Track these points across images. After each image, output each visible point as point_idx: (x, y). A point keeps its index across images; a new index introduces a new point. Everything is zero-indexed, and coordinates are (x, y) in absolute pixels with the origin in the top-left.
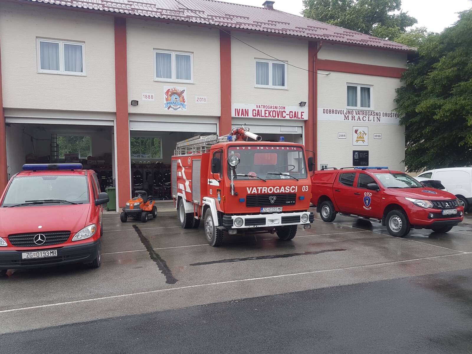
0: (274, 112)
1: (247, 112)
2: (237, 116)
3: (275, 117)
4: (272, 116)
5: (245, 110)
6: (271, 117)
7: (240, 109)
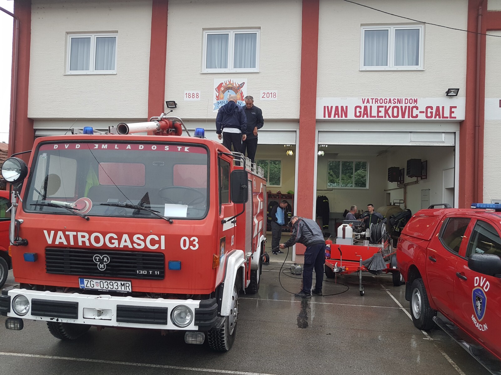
0: (395, 109)
1: (345, 111)
2: (327, 118)
3: (397, 116)
5: (342, 107)
6: (390, 117)
7: (332, 107)
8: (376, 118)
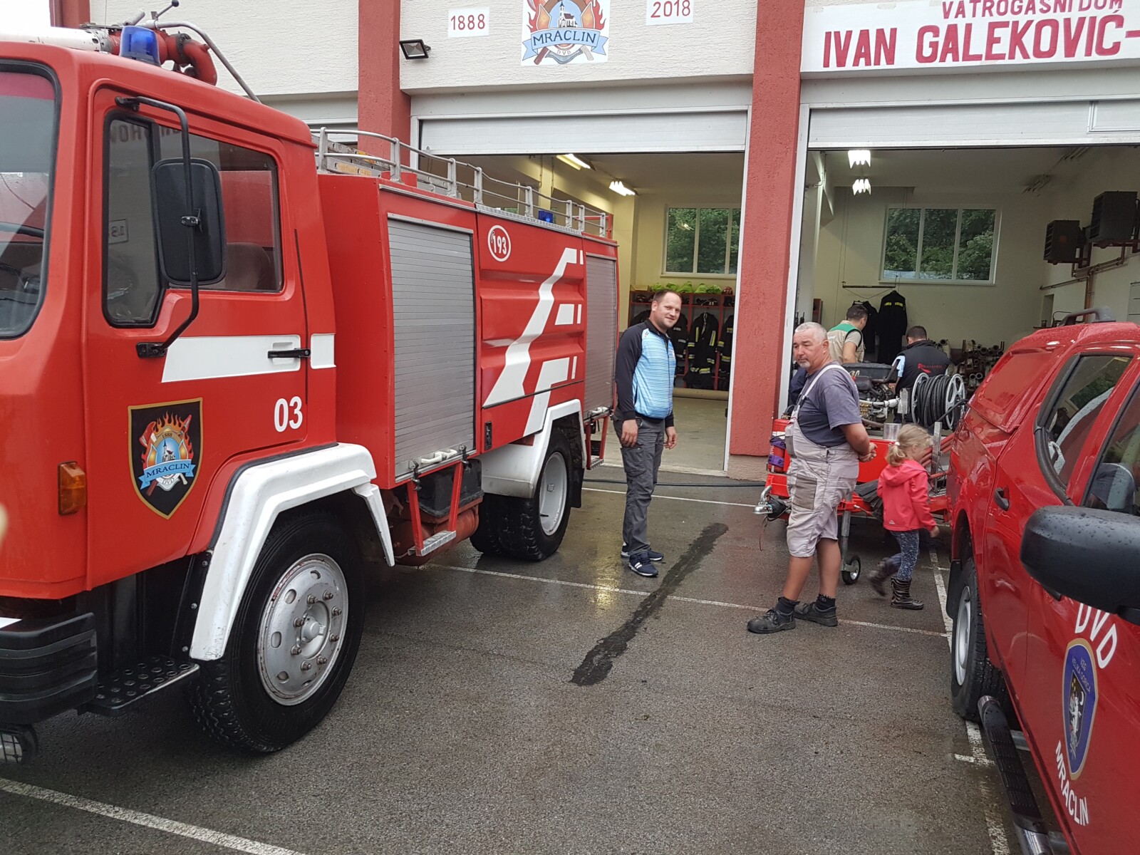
0: (1047, 32)
1: (887, 43)
2: (833, 67)
3: (1052, 52)
4: (1030, 50)
5: (880, 33)
6: (1026, 56)
7: (849, 34)
8: (984, 62)
